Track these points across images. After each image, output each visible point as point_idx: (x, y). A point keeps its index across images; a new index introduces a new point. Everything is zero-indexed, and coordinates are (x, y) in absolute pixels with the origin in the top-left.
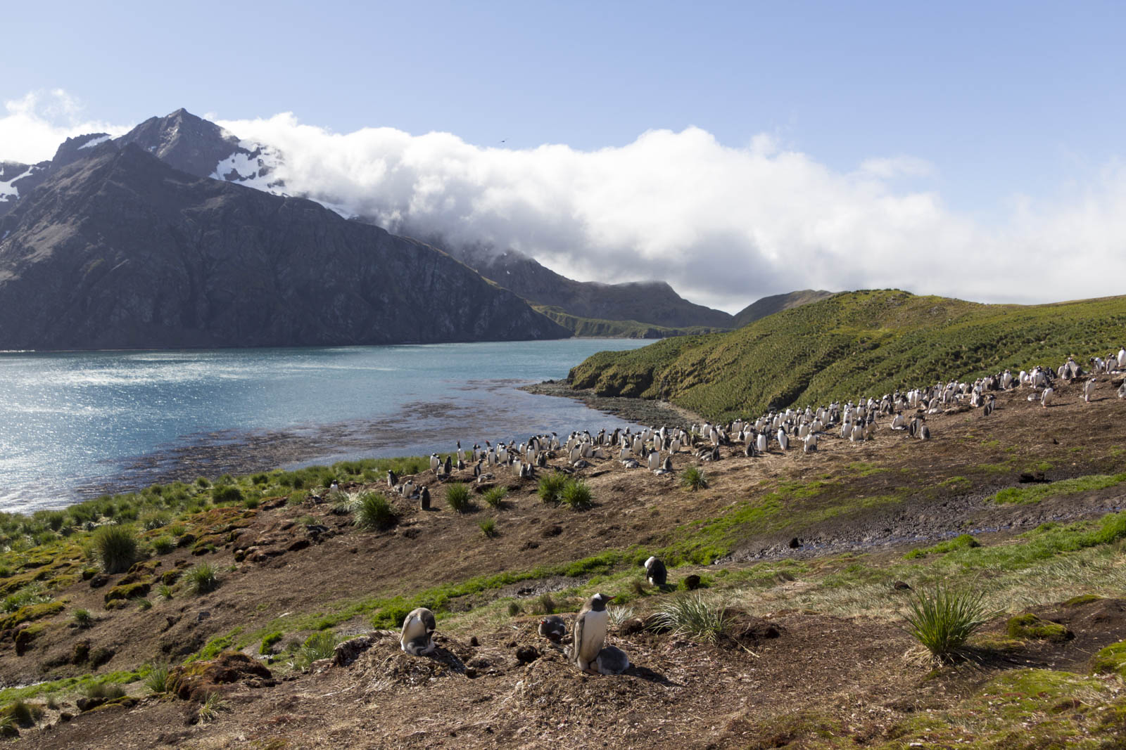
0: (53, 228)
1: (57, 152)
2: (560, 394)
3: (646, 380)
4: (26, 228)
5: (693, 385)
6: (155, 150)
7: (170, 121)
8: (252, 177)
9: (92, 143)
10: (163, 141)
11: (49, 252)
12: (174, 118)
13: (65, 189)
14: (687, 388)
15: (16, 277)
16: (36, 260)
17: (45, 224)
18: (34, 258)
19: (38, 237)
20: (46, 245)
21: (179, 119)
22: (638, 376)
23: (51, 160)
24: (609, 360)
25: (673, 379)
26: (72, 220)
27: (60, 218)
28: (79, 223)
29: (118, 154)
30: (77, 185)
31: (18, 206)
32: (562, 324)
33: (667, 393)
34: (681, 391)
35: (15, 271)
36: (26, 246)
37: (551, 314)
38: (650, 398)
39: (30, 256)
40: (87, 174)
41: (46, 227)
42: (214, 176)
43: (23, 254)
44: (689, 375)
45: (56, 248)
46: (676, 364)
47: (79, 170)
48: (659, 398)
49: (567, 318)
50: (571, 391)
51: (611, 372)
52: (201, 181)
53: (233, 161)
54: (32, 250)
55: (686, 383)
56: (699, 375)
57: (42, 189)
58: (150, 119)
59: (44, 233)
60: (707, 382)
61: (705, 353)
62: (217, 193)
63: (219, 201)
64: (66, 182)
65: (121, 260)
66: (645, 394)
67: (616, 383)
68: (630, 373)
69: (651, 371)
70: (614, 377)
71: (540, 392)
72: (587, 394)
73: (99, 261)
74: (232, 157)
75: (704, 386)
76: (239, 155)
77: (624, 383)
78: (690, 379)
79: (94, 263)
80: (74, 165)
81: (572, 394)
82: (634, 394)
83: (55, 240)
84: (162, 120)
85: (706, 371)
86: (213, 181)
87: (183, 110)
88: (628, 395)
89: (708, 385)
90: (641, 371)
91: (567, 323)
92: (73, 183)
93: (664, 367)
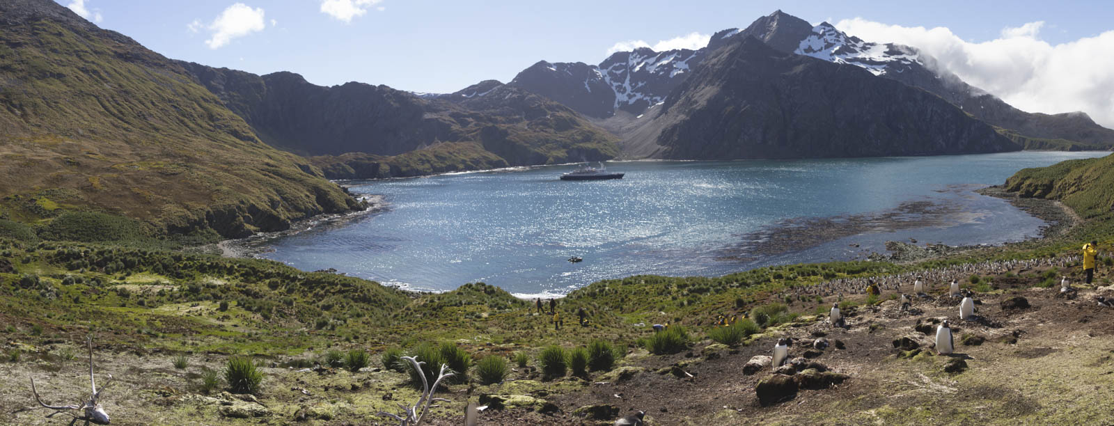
0: (707, 88)
1: (710, 42)
2: (998, 196)
3: (1049, 188)
4: (693, 89)
5: (1074, 192)
6: (764, 37)
7: (772, 18)
8: (820, 50)
9: (729, 35)
10: (769, 30)
11: (705, 103)
12: (775, 16)
13: (714, 65)
14: (1071, 193)
15: (688, 118)
16: (698, 108)
17: (703, 86)
18: (697, 107)
19: (699, 94)
20: (704, 99)
21: (777, 17)
22: (1044, 185)
23: (706, 46)
24: (1029, 174)
25: (1064, 188)
26: (717, 83)
27: (711, 83)
28: (721, 86)
29: (743, 43)
30: (720, 62)
31: (689, 76)
32: (1016, 142)
33: (1060, 197)
34: (1068, 197)
35: (687, 115)
36: (693, 100)
37: (1009, 135)
38: (1051, 199)
39: (695, 106)
40: (726, 55)
41: (704, 88)
42: (797, 52)
43: (691, 105)
44: (1072, 186)
45: (709, 101)
46: (1066, 178)
47: (721, 53)
48: (1056, 199)
49: (1019, 138)
50: (1005, 193)
51: (1028, 182)
52: (790, 56)
53: (809, 41)
54: (696, 102)
55: (1071, 190)
56: (1078, 185)
57: (702, 65)
58: (760, 19)
59: (703, 91)
60: (1082, 190)
61: (1083, 172)
62: (800, 62)
63: (799, 69)
64: (714, 60)
65: (744, 107)
66: (1048, 196)
67: (1031, 190)
68: (1040, 183)
69: (1052, 182)
70: (1030, 185)
71: (986, 194)
72: (1014, 196)
73: (731, 108)
74: (808, 38)
75: (1080, 192)
76: (813, 36)
77: (1036, 189)
78: (1073, 188)
79: (730, 108)
80: (719, 50)
81: (1005, 196)
82: (1041, 196)
83: (708, 96)
84: (767, 17)
85: (1082, 184)
86: (796, 55)
87: (780, 11)
88: (1039, 197)
89: (1083, 192)
90: (1046, 182)
91: (1019, 141)
92: (718, 61)
93: (1060, 180)
